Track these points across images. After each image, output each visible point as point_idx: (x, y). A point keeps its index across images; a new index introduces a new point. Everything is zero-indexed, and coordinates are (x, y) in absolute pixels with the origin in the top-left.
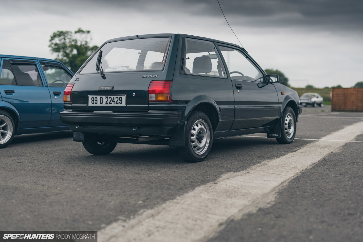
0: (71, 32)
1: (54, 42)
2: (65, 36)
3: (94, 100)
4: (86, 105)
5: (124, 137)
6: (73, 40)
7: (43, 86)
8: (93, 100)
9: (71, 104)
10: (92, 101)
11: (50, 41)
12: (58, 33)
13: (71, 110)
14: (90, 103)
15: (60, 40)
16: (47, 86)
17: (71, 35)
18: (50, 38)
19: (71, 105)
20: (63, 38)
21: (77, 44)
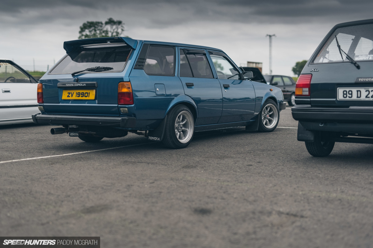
0: (101, 23)
1: (84, 33)
2: (95, 27)
3: (348, 94)
4: (335, 99)
5: (349, 136)
6: (104, 32)
7: (214, 78)
8: (346, 94)
9: (310, 98)
10: (344, 94)
11: (80, 32)
12: (89, 24)
13: (309, 106)
14: (340, 97)
15: (90, 32)
16: (217, 78)
17: (101, 26)
18: (79, 30)
19: (309, 100)
20: (93, 29)
21: (107, 35)
